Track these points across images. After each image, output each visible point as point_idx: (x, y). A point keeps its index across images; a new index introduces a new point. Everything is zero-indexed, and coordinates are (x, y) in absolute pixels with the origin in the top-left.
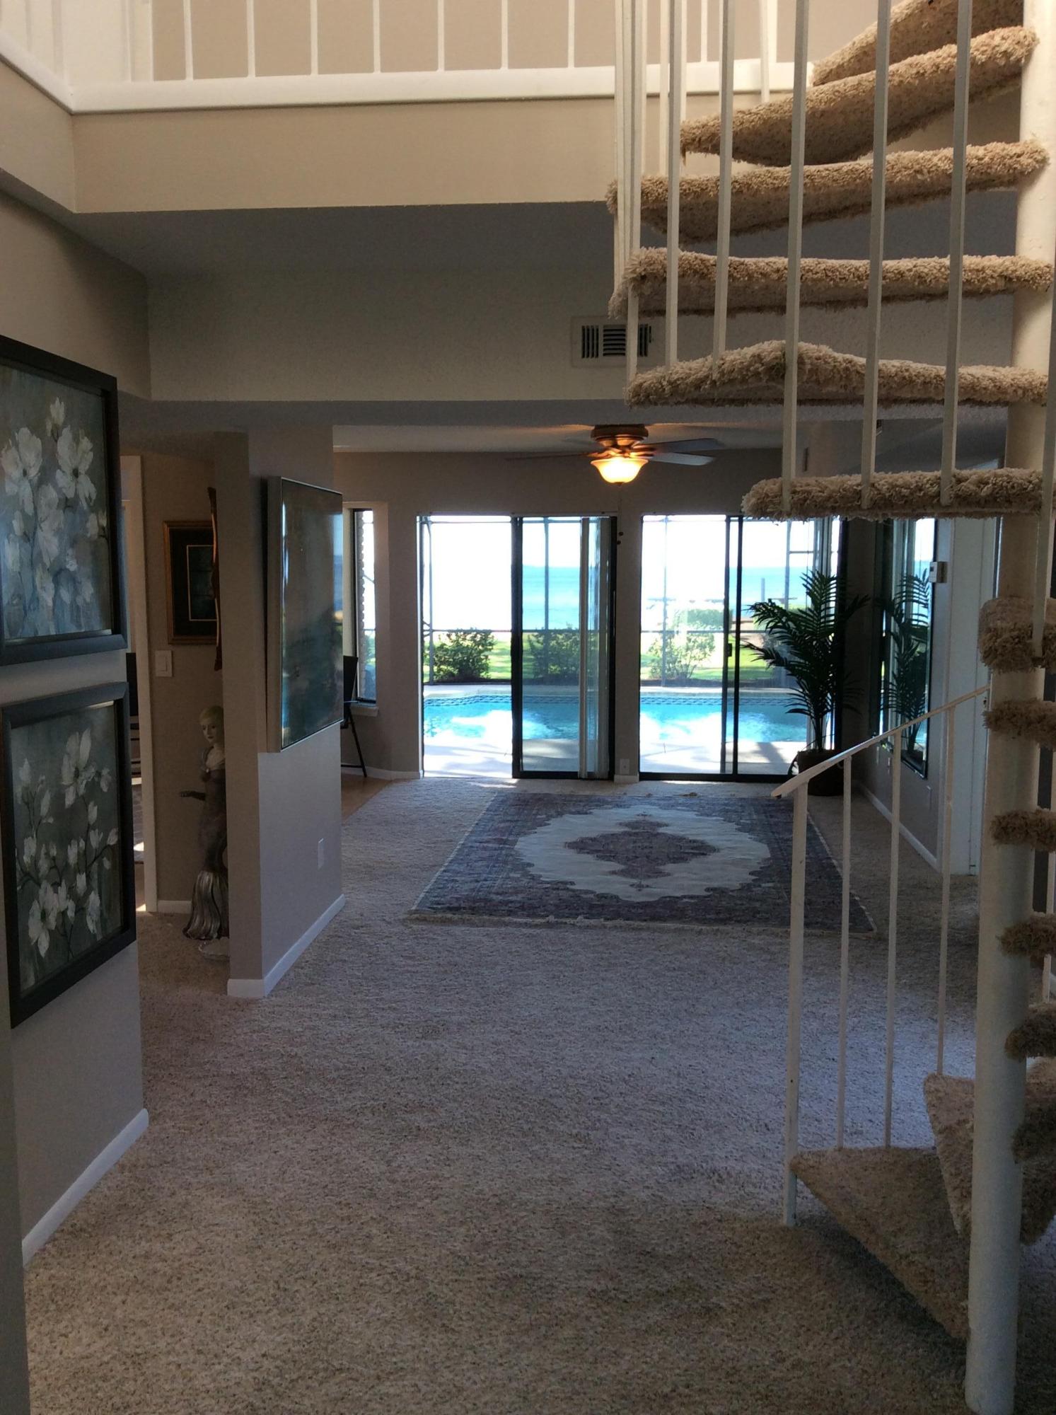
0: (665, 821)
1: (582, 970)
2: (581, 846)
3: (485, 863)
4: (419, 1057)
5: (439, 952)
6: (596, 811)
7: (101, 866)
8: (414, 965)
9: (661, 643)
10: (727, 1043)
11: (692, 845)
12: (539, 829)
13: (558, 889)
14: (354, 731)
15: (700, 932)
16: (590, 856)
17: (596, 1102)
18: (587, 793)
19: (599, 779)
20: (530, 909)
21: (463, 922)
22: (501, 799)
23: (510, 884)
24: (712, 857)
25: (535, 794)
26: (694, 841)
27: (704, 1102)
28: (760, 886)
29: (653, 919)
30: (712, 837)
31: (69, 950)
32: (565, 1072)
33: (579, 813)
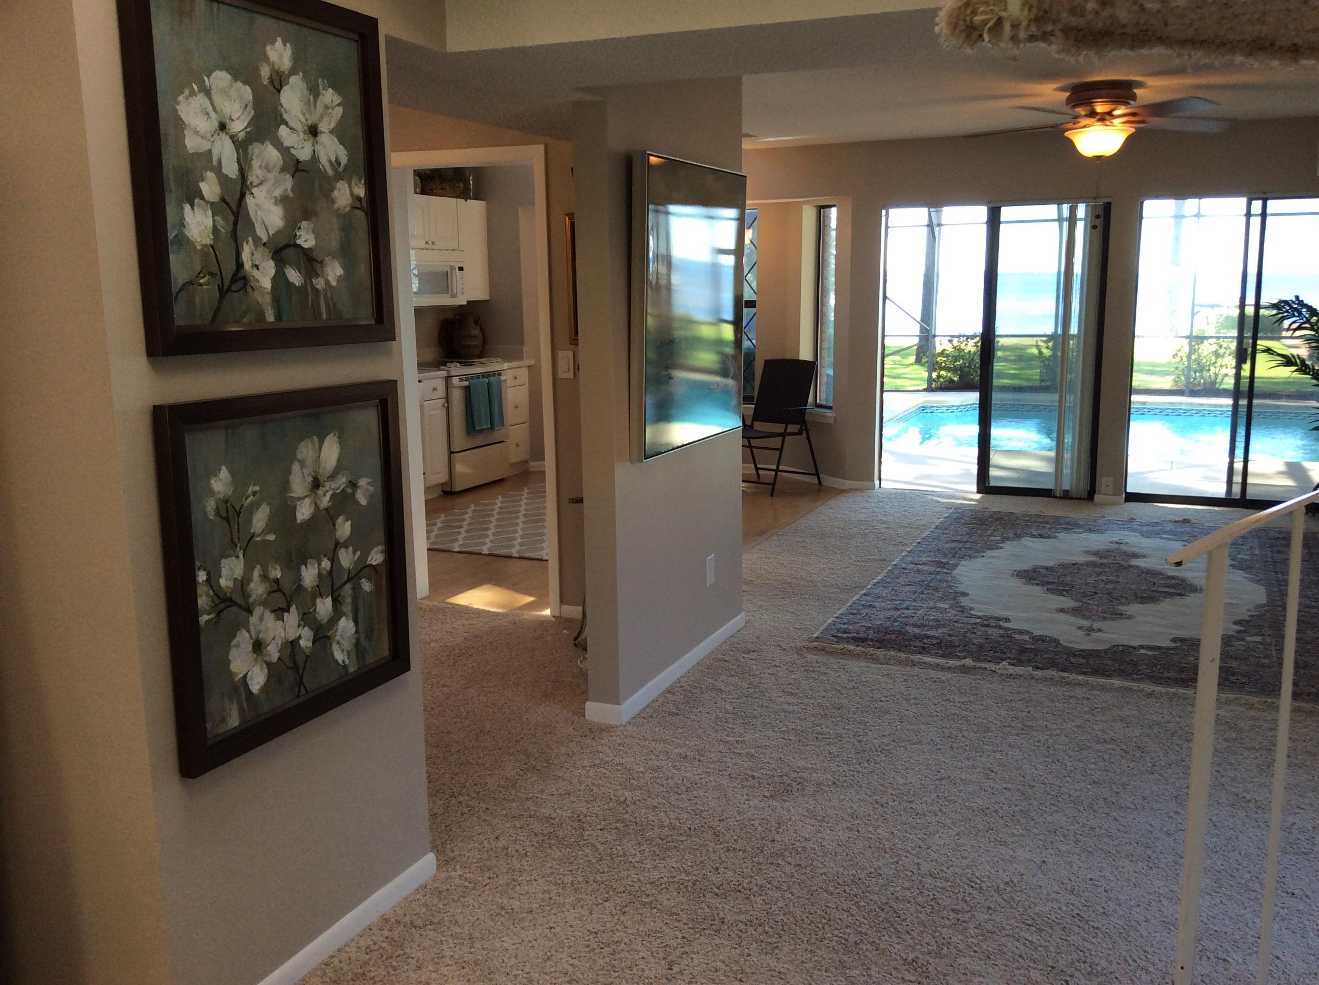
0: (1142, 551)
1: (988, 730)
2: (1031, 576)
3: (914, 588)
4: (756, 823)
5: (825, 691)
6: (1062, 535)
7: (357, 589)
8: (793, 704)
9: (1186, 349)
10: (1149, 852)
11: (1169, 582)
12: (989, 553)
13: (988, 626)
14: (808, 438)
15: (1150, 695)
16: (1039, 588)
17: (952, 915)
18: (1059, 513)
19: (1077, 498)
20: (945, 648)
21: (865, 656)
22: (955, 516)
23: (934, 615)
24: (1190, 599)
25: (995, 513)
26: (1173, 578)
27: (1096, 936)
28: (1243, 640)
29: (1096, 672)
30: (1196, 574)
31: (301, 683)
32: (925, 867)
33: (1041, 536)
